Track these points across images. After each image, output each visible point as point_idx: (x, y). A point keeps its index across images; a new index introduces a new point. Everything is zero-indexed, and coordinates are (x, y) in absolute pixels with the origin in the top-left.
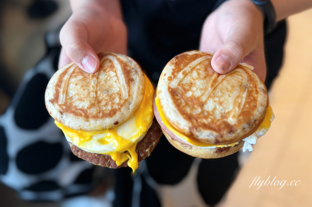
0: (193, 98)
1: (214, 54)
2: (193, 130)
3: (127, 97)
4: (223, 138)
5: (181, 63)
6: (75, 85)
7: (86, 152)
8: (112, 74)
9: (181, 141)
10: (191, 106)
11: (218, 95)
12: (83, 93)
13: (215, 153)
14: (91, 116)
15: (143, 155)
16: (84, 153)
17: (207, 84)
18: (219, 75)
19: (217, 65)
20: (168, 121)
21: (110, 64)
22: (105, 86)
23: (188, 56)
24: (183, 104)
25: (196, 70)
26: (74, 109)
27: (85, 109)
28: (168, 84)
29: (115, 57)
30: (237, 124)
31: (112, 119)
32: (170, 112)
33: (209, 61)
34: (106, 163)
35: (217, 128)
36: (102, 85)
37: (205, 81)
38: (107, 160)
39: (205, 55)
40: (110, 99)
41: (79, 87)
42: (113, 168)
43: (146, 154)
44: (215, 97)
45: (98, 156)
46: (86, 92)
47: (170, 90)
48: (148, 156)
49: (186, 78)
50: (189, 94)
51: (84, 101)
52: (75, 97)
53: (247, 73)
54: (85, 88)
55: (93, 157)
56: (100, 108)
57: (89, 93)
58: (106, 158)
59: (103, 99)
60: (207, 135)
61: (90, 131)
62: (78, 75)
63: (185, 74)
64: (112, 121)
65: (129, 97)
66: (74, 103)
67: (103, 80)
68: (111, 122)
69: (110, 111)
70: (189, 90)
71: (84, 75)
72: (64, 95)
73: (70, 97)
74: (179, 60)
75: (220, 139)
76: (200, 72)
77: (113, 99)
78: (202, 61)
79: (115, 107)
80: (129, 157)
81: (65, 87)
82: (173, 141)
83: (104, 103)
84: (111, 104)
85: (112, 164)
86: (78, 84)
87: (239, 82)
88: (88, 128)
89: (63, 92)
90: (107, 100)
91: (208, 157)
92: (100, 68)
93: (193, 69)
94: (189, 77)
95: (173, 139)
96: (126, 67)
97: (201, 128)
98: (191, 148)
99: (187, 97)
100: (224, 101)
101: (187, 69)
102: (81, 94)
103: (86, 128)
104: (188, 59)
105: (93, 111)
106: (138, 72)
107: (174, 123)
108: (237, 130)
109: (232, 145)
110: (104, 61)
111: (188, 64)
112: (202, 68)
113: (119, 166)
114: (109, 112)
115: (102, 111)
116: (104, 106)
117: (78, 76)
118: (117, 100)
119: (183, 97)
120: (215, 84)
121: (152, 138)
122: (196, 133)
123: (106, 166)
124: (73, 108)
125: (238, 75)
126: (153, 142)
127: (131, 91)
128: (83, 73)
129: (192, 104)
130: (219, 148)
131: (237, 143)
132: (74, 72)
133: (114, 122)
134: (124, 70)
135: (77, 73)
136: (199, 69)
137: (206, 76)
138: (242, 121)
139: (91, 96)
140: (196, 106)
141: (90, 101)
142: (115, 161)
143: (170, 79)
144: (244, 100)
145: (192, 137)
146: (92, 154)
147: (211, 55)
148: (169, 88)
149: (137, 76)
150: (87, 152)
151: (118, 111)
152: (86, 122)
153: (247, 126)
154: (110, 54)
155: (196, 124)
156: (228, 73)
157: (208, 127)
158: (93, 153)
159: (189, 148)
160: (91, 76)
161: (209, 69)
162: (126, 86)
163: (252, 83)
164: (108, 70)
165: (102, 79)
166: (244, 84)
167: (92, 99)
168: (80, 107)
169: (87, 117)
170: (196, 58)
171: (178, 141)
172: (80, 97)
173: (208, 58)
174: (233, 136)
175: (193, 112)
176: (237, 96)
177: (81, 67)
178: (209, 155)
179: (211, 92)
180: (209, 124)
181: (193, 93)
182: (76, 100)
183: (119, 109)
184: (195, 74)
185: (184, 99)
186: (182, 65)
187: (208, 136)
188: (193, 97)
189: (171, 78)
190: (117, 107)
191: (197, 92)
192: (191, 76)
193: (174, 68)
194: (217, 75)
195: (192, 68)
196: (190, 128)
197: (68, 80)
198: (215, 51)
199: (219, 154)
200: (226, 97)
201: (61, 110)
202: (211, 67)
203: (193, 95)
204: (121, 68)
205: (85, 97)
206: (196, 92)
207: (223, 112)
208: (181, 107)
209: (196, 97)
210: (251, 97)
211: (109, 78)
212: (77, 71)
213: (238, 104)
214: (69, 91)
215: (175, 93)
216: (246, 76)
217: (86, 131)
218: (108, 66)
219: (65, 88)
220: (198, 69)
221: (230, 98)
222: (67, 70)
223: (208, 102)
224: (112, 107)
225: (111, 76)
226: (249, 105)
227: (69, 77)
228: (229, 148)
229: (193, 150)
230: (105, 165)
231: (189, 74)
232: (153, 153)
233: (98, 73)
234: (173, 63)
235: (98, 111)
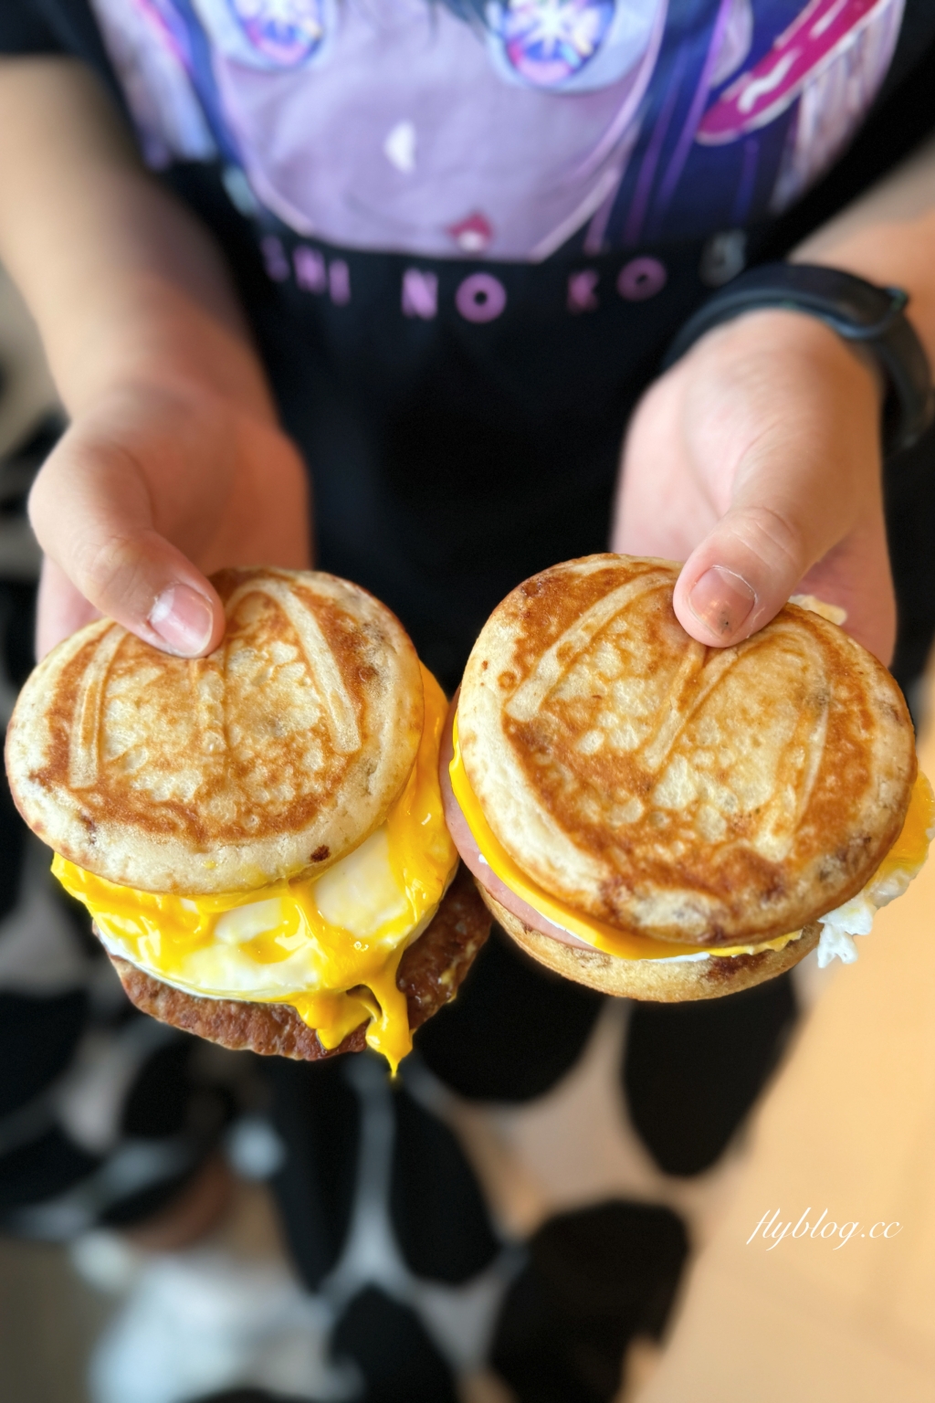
0: (607, 760)
1: (683, 563)
2: (619, 895)
3: (355, 745)
4: (743, 921)
5: (551, 612)
6: (134, 706)
7: (189, 998)
8: (284, 651)
9: (563, 939)
10: (604, 794)
11: (708, 742)
12: (173, 735)
13: (704, 981)
14: (213, 831)
15: (428, 998)
16: (182, 1000)
17: (662, 698)
18: (708, 651)
19: (699, 607)
20: (510, 860)
21: (269, 613)
22: (260, 705)
23: (577, 582)
24: (571, 786)
25: (614, 641)
26: (139, 806)
27: (186, 800)
28: (499, 703)
29: (285, 585)
30: (793, 856)
31: (304, 839)
32: (516, 824)
33: (665, 597)
34: (277, 1041)
35: (712, 881)
36: (246, 699)
37: (653, 685)
38: (278, 1027)
39: (645, 573)
40: (285, 754)
41: (149, 712)
42: (308, 1059)
43: (439, 993)
44: (700, 752)
45: (240, 1013)
46: (183, 732)
47: (512, 729)
48: (450, 1001)
49: (572, 677)
50: (592, 743)
51: (179, 769)
52: (139, 755)
53: (822, 639)
54: (175, 714)
55: (218, 1016)
56: (248, 798)
57: (196, 737)
58: (277, 1018)
59: (257, 756)
60: (674, 913)
61: (212, 894)
62: (139, 664)
63: (570, 660)
64: (305, 847)
65: (363, 743)
66: (135, 778)
67: (247, 680)
68: (298, 849)
69: (291, 803)
70: (590, 726)
71: (165, 665)
72: (89, 749)
73: (116, 757)
74: (540, 600)
75: (729, 926)
76: (631, 646)
77: (300, 755)
78: (633, 597)
79: (312, 787)
80: (373, 1011)
81: (93, 716)
82: (530, 936)
83: (261, 772)
84: (294, 774)
85: (300, 1044)
86: (148, 702)
87: (791, 680)
88: (208, 882)
89: (87, 738)
90: (274, 761)
91: (677, 997)
92: (230, 633)
93: (598, 636)
94: (585, 670)
95: (528, 928)
96: (339, 621)
97: (649, 884)
98: (607, 964)
99: (585, 757)
100: (736, 764)
101: (577, 636)
102: (162, 743)
103: (197, 879)
104: (577, 592)
105: (223, 808)
106: (390, 639)
107: (535, 868)
108: (797, 883)
109: (778, 944)
110: (243, 601)
111: (577, 617)
112: (636, 628)
113: (332, 1051)
114: (289, 810)
115: (259, 805)
116: (266, 785)
117: (144, 670)
118: (315, 760)
119: (565, 757)
120: (696, 697)
121: (461, 928)
122: (630, 905)
123: (275, 1053)
124: (138, 799)
125: (785, 651)
126: (465, 945)
127: (371, 719)
128: (160, 657)
129: (607, 783)
130: (721, 958)
131: (796, 936)
132: (120, 655)
133: (313, 849)
134: (331, 632)
135: (137, 657)
136: (627, 635)
137: (655, 663)
138: (815, 844)
139: (208, 748)
140: (622, 793)
141: (206, 767)
142: (314, 1031)
143: (509, 682)
144: (817, 758)
145: (612, 920)
146: (215, 1004)
147: (670, 572)
148: (507, 721)
149: (389, 654)
150: (194, 997)
151: (322, 802)
152: (198, 856)
153: (834, 866)
154: (263, 574)
155: (627, 869)
156: (744, 642)
157: (676, 876)
158: (218, 1001)
159: (600, 962)
160: (195, 667)
161: (667, 633)
162: (347, 701)
163: (847, 680)
164: (263, 637)
165: (246, 675)
166: (811, 689)
167: (211, 759)
168: (166, 793)
169: (198, 836)
170: (607, 588)
171: (551, 937)
172: (162, 755)
173: (658, 584)
174: (780, 907)
175: (611, 819)
176: (788, 741)
177: (150, 638)
178: (683, 989)
179: (682, 732)
180: (680, 863)
181: (607, 737)
182: (143, 769)
183: (329, 795)
184: (609, 657)
185: (571, 766)
186: (554, 620)
187: (681, 915)
188: (610, 756)
189: (512, 677)
190: (318, 788)
191: (624, 732)
192: (593, 666)
193: (522, 635)
194: (702, 656)
195: (595, 631)
196: (604, 886)
197: (99, 689)
198: (685, 553)
199: (721, 984)
200: (742, 748)
201: (86, 812)
202: (674, 620)
203: (607, 747)
204: (320, 626)
205: (182, 755)
206: (619, 733)
207: (735, 810)
208: (562, 798)
209: (621, 754)
210: (843, 741)
211: (271, 670)
212: (132, 649)
213: (794, 775)
214: (108, 731)
215: (533, 741)
216: (817, 655)
217: (194, 892)
218: (260, 621)
219: (93, 723)
220: (619, 636)
221: (760, 752)
222: (89, 649)
223: (672, 771)
224: (298, 786)
225: (281, 661)
226: (840, 776)
227: (103, 674)
228: (761, 956)
229: (613, 972)
230: (274, 1047)
231: (587, 658)
232: (465, 989)
233: (221, 652)
234: (515, 615)
235: (243, 809)
